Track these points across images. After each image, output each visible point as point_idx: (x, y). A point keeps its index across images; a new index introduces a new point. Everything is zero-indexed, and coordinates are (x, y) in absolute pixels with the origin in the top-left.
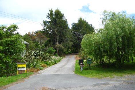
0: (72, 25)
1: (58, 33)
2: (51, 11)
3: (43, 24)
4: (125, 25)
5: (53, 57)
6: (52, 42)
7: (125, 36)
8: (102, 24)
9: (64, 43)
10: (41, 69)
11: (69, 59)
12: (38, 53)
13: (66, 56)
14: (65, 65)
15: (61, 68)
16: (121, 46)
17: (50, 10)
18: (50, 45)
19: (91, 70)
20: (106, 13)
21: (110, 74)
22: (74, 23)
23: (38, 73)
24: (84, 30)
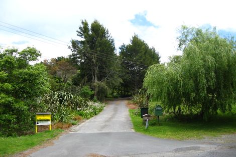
0: (120, 48)
1: (97, 61)
2: (85, 24)
3: (71, 47)
4: (220, 50)
5: (90, 103)
6: (86, 78)
7: (220, 68)
8: (179, 48)
9: (108, 79)
10: (73, 124)
11: (117, 108)
12: (66, 97)
13: (111, 102)
14: (112, 117)
15: (107, 123)
16: (213, 85)
17: (83, 23)
18: (82, 82)
19: (161, 127)
20: (185, 30)
21: (195, 132)
22: (124, 46)
23: (70, 131)
24: (141, 57)
